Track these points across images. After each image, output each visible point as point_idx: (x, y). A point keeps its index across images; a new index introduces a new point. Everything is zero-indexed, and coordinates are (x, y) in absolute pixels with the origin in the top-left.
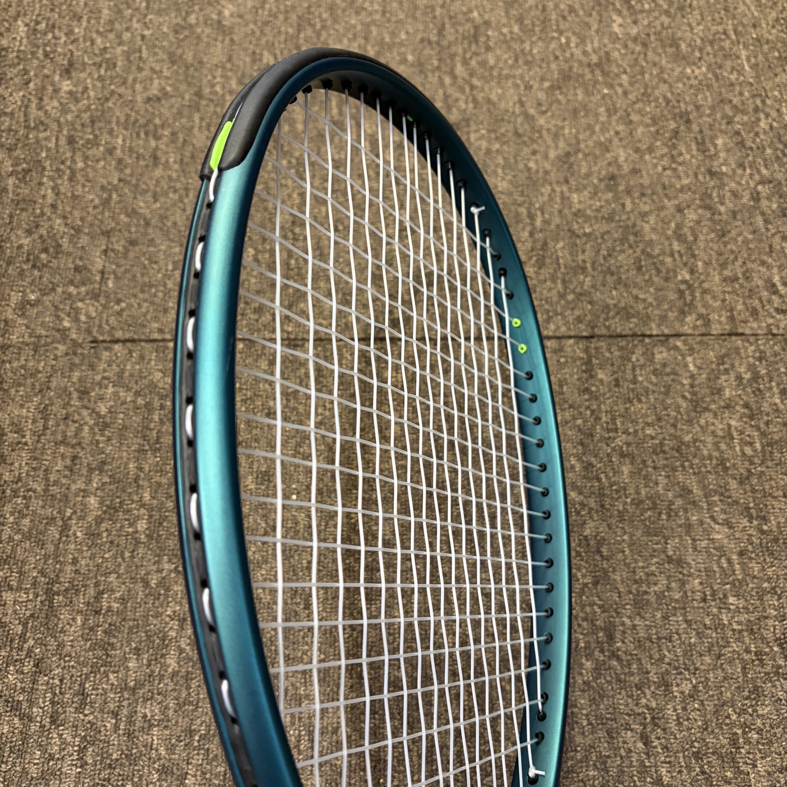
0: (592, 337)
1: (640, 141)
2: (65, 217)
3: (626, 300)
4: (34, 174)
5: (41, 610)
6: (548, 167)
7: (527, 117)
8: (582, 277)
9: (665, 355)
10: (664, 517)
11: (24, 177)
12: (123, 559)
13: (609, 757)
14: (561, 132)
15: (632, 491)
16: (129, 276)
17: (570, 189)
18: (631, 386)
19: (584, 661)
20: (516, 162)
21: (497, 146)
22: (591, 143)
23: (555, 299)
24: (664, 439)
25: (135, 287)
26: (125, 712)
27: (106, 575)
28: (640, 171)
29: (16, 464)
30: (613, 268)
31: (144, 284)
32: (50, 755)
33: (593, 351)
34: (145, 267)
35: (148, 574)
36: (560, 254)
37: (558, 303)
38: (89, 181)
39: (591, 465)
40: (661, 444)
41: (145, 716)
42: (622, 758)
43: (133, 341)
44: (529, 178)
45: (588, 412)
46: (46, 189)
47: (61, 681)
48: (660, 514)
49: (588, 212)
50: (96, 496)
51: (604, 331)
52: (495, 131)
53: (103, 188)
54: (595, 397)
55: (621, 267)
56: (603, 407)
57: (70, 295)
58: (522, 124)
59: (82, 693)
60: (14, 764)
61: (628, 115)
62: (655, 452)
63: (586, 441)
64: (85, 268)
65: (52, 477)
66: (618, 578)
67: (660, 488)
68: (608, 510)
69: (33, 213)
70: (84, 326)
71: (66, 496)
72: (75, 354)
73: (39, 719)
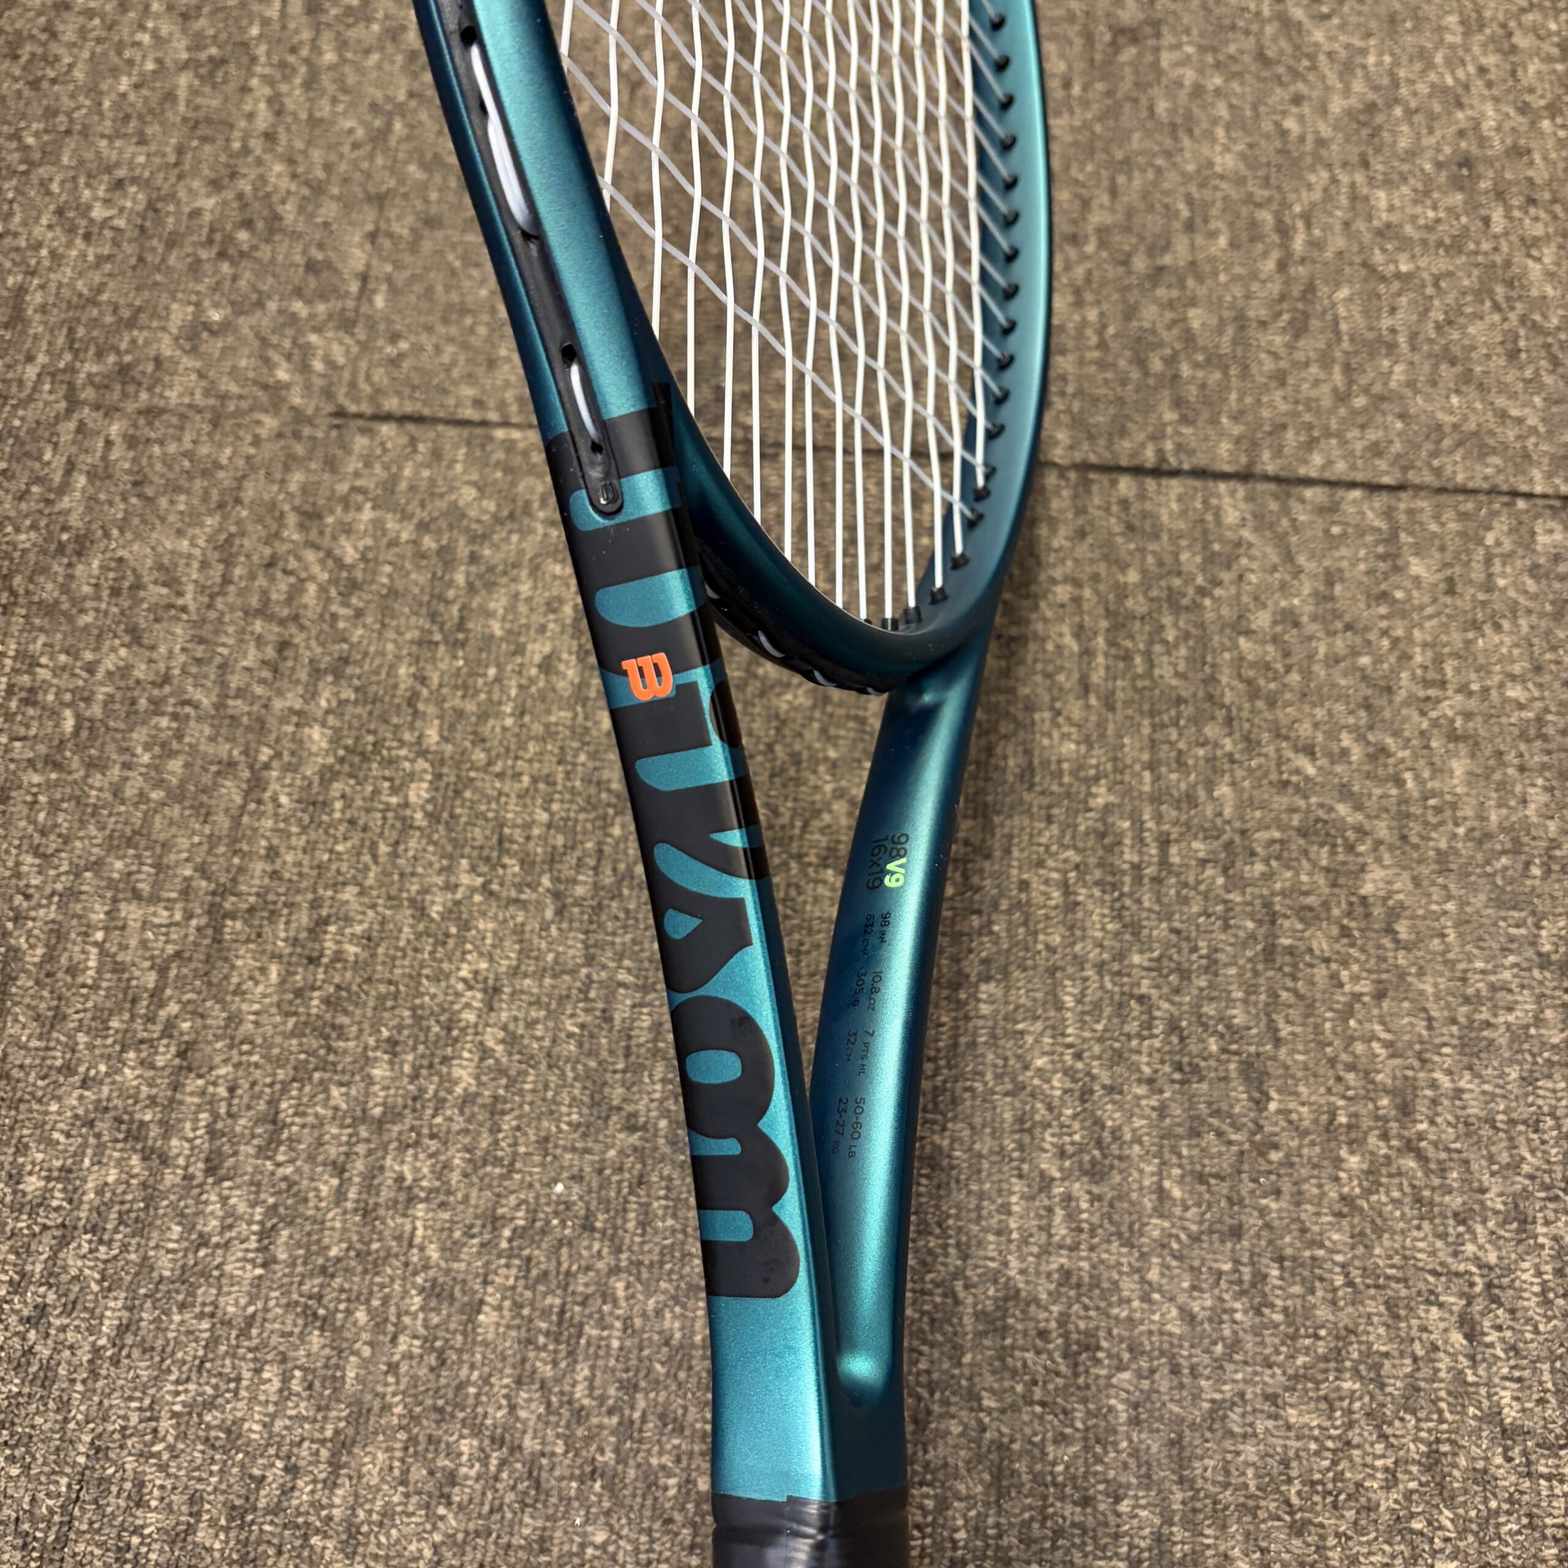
0: (1401, 487)
1: (1531, 91)
2: (291, 161)
3: (1479, 416)
4: (232, 68)
5: (195, 944)
6: (1325, 131)
7: (1286, 23)
8: (1386, 363)
9: (1558, 536)
10: (1536, 871)
11: (212, 74)
12: (375, 857)
13: (1387, 1355)
14: (1359, 60)
15: (1469, 812)
16: (418, 288)
17: (1371, 180)
18: (1481, 596)
19: (1343, 1153)
20: (1257, 115)
21: (1218, 81)
22: (1423, 88)
23: (1327, 402)
24: (1547, 710)
25: (430, 312)
26: (360, 1165)
27: (337, 886)
28: (1529, 151)
29: (163, 650)
30: (1456, 350)
31: (450, 307)
32: (201, 1235)
33: (1402, 518)
34: (453, 273)
35: (424, 891)
36: (1342, 311)
37: (1332, 411)
38: (345, 91)
39: (1383, 751)
40: (1540, 721)
41: (400, 1179)
42: (1415, 1359)
43: (418, 419)
44: (1283, 152)
45: (1385, 643)
46: (257, 101)
47: (232, 1090)
48: (1527, 865)
49: (1408, 229)
50: (324, 725)
51: (1428, 478)
52: (1214, 50)
53: (374, 107)
54: (1401, 611)
55: (1473, 348)
56: (1417, 634)
57: (294, 316)
58: (1274, 39)
59: (273, 1119)
60: (125, 1249)
61: (1510, 35)
62: (1523, 736)
63: (1376, 702)
64: (328, 265)
65: (235, 681)
66: (1430, 990)
67: (1531, 811)
68: (1416, 847)
69: (227, 147)
70: (318, 382)
71: (261, 721)
72: (297, 435)
73: (181, 1161)
